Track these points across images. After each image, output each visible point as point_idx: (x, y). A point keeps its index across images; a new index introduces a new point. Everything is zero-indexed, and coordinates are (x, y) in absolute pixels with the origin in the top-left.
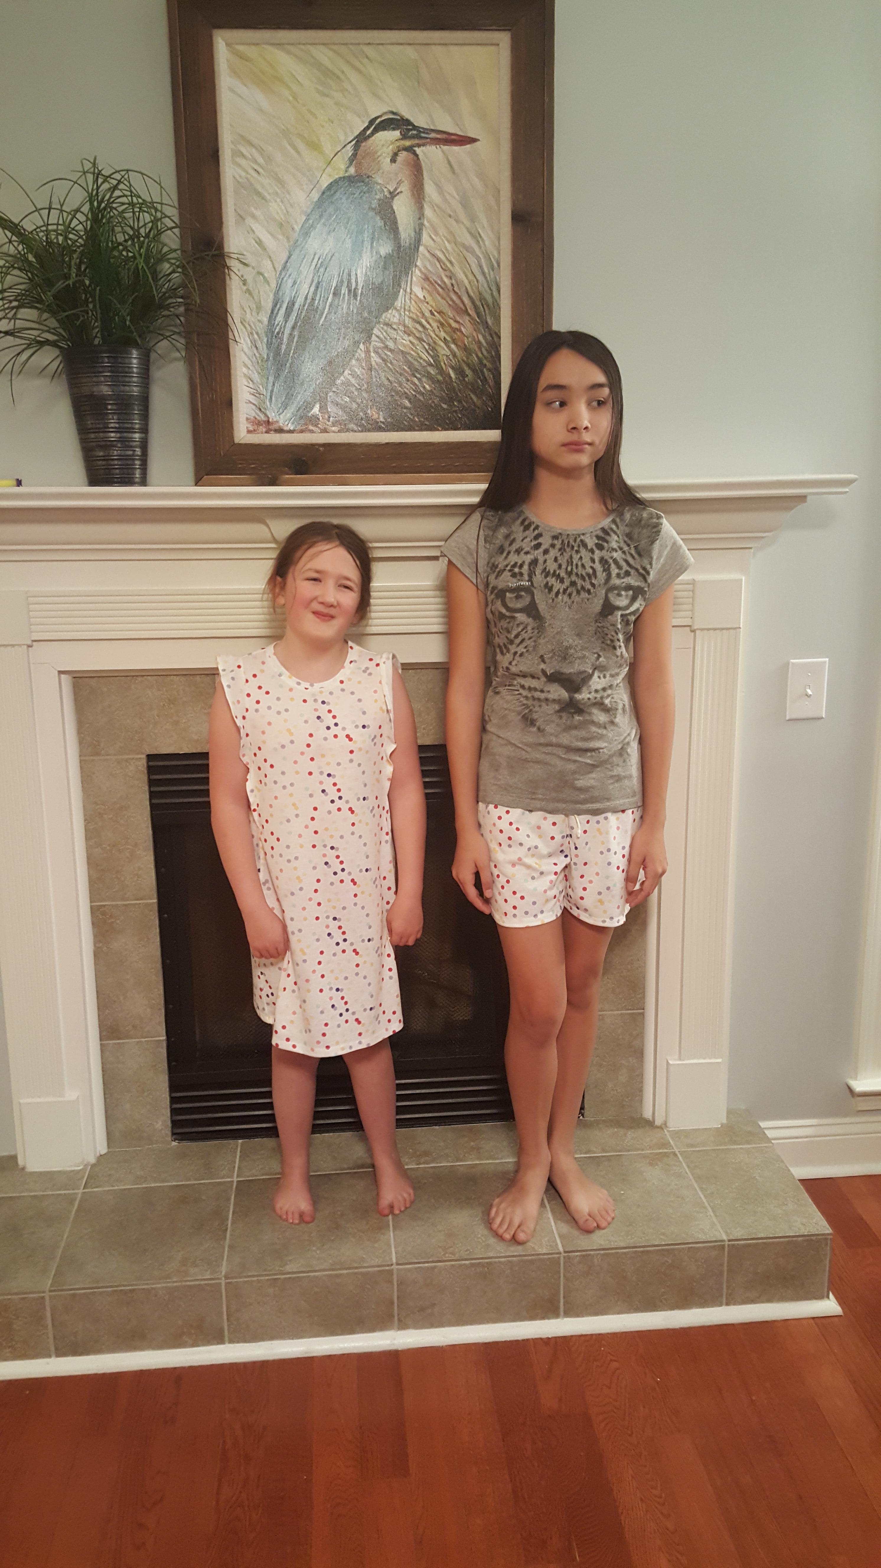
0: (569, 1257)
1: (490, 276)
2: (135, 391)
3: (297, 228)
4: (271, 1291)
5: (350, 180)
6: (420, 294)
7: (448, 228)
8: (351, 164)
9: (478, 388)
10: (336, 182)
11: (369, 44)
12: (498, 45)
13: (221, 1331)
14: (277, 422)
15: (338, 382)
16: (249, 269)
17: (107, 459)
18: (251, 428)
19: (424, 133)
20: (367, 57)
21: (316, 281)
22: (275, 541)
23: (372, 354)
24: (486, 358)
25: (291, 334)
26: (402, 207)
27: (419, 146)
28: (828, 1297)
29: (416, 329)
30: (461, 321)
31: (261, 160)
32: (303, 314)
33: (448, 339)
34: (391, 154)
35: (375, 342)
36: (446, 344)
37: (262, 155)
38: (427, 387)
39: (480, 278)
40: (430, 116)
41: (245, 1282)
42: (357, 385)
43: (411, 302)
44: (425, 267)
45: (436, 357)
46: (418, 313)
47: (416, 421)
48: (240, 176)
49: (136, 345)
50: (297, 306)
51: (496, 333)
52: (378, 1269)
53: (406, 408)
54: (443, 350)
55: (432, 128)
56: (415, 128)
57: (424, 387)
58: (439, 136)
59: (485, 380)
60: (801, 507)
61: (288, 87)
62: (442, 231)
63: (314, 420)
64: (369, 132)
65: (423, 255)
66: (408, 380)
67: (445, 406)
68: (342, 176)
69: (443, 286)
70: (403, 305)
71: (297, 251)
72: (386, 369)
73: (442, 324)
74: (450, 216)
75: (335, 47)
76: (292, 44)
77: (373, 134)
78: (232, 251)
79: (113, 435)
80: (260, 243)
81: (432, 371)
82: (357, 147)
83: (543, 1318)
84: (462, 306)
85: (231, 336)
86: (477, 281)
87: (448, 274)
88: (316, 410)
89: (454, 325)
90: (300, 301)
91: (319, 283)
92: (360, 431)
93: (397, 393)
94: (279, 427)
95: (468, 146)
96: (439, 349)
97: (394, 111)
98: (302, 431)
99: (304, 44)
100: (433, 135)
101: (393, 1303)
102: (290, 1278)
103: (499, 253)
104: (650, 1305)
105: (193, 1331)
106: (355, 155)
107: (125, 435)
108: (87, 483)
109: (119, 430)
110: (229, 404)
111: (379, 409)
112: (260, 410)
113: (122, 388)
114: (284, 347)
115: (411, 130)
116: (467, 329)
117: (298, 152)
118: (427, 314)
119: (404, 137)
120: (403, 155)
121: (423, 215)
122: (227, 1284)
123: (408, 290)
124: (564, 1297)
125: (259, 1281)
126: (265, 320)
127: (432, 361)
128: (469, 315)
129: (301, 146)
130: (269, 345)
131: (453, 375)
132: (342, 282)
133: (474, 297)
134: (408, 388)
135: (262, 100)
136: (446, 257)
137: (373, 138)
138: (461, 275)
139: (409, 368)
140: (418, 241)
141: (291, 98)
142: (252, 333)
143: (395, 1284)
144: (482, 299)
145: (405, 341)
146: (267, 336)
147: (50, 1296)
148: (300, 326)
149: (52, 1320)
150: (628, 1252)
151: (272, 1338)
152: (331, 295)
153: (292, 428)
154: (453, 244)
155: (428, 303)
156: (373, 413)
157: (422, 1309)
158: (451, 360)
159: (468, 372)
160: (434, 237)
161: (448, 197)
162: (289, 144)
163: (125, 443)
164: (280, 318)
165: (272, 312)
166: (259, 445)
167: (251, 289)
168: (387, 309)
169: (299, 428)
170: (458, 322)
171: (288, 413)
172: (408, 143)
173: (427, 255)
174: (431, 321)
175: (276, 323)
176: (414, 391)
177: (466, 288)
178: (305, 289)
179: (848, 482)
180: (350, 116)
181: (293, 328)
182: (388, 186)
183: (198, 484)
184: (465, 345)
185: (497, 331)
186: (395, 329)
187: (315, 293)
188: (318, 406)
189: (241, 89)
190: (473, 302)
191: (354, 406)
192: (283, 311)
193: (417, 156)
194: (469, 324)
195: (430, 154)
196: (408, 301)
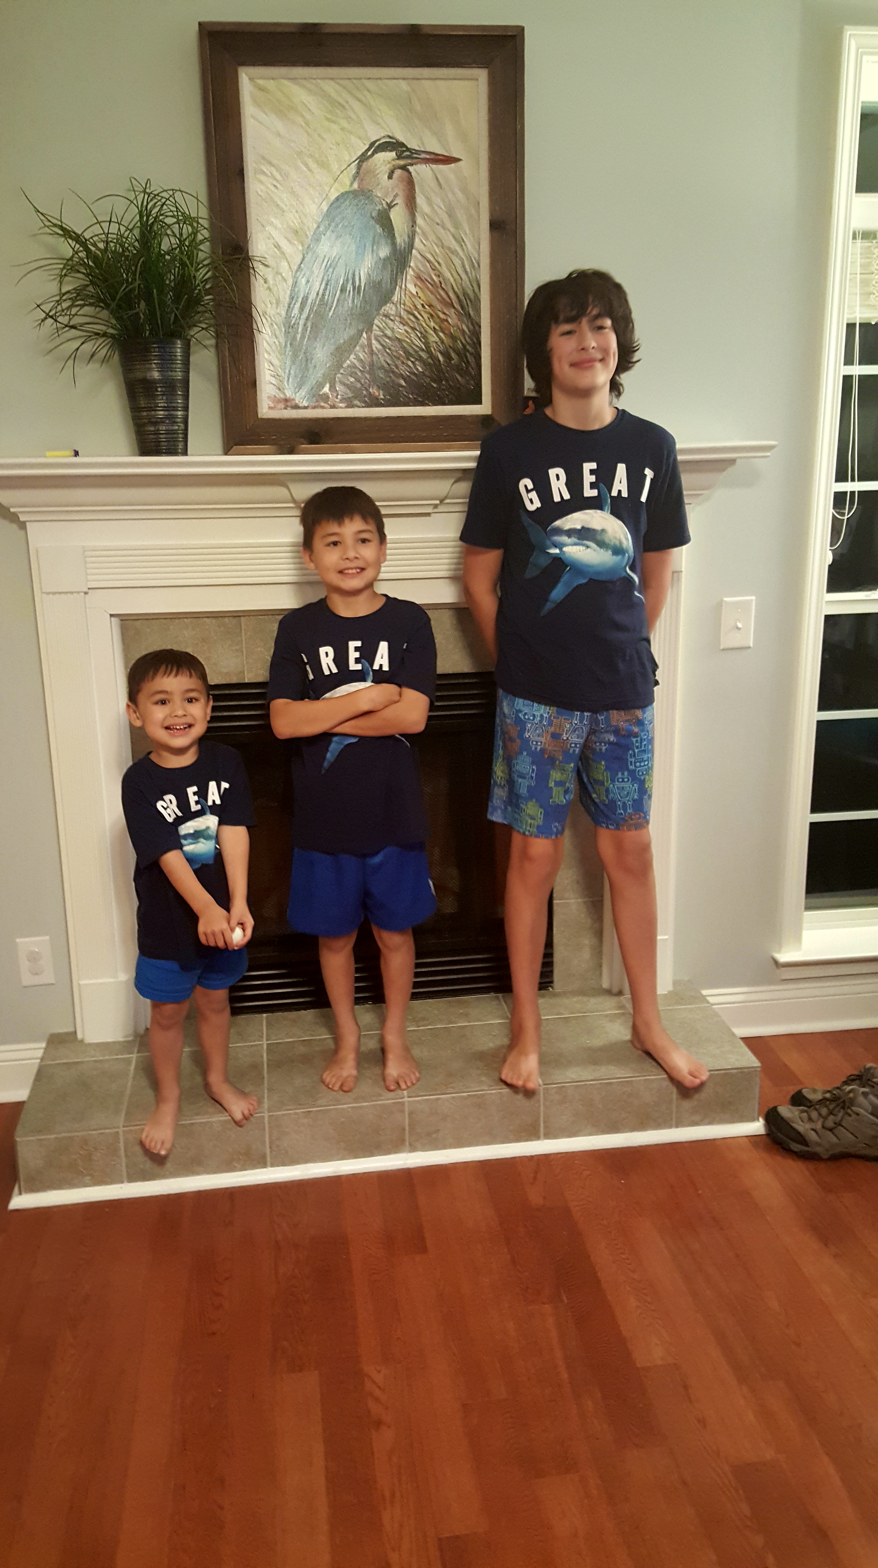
0: (547, 1089)
1: (471, 274)
2: (179, 375)
3: (310, 234)
4: (305, 1121)
5: (355, 194)
6: (414, 290)
7: (435, 234)
8: (354, 180)
9: (462, 369)
10: (342, 194)
11: (369, 78)
12: (477, 80)
13: (264, 1157)
14: (294, 400)
15: (345, 365)
16: (270, 269)
17: (157, 433)
18: (272, 405)
19: (415, 154)
20: (369, 91)
21: (326, 278)
22: (294, 501)
23: (374, 342)
24: (469, 344)
25: (305, 325)
26: (398, 216)
27: (412, 165)
28: (758, 1120)
29: (410, 320)
30: (447, 313)
31: (278, 177)
32: (315, 308)
33: (437, 328)
34: (388, 171)
35: (376, 331)
36: (435, 333)
37: (280, 174)
38: (420, 369)
39: (464, 276)
40: (421, 139)
41: (284, 1115)
42: (361, 368)
43: (405, 296)
44: (417, 267)
45: (427, 344)
46: (412, 307)
47: (410, 398)
48: (262, 191)
49: (180, 337)
50: (310, 301)
51: (477, 324)
52: (393, 1101)
53: (403, 386)
54: (433, 338)
55: (423, 149)
56: (408, 149)
57: (417, 369)
58: (428, 157)
59: (468, 363)
60: (731, 470)
61: (303, 116)
62: (432, 237)
63: (325, 398)
64: (369, 153)
65: (416, 257)
66: (403, 363)
67: (435, 385)
68: (347, 190)
69: (432, 283)
70: (399, 300)
71: (310, 254)
72: (385, 354)
73: (432, 315)
74: (438, 224)
75: (342, 82)
76: (305, 79)
77: (373, 154)
78: (255, 255)
79: (161, 413)
80: (278, 246)
81: (424, 355)
82: (359, 167)
83: (527, 1140)
84: (448, 300)
85: (255, 327)
86: (461, 279)
87: (438, 273)
88: (326, 389)
89: (442, 316)
90: (312, 296)
91: (328, 281)
92: (363, 407)
93: (393, 372)
94: (296, 403)
95: (453, 165)
96: (429, 336)
97: (390, 135)
98: (314, 407)
99: (315, 79)
100: (423, 156)
101: (404, 1129)
102: (321, 1110)
103: (479, 255)
104: (614, 1128)
105: (241, 1157)
106: (358, 173)
107: (172, 412)
108: (137, 452)
109: (165, 409)
110: (254, 384)
111: (379, 387)
112: (280, 390)
113: (170, 373)
114: (299, 336)
115: (404, 151)
116: (453, 319)
117: (310, 170)
118: (419, 307)
119: (399, 157)
120: (398, 172)
121: (415, 222)
122: (270, 1116)
123: (403, 286)
124: (544, 1123)
125: (296, 1114)
126: (283, 313)
127: (424, 347)
128: (454, 307)
129: (313, 165)
130: (287, 333)
131: (441, 358)
132: (347, 280)
133: (459, 293)
134: (403, 370)
135: (279, 125)
136: (435, 259)
137: (373, 158)
138: (448, 275)
139: (404, 353)
140: (411, 246)
141: (303, 124)
142: (272, 324)
143: (407, 1113)
144: (465, 294)
145: (401, 330)
146: (284, 325)
147: (124, 1131)
148: (313, 318)
149: (125, 1151)
150: (595, 1084)
151: (306, 1161)
152: (338, 292)
153: (306, 405)
154: (441, 248)
155: (420, 298)
156: (374, 391)
157: (429, 1134)
158: (439, 346)
159: (453, 355)
160: (424, 242)
161: (436, 207)
162: (302, 163)
163: (172, 419)
164: (296, 311)
165: (289, 307)
166: (280, 420)
167: (272, 287)
168: (385, 303)
169: (314, 405)
170: (444, 313)
171: (303, 392)
172: (402, 162)
173: (419, 256)
174: (423, 313)
175: (293, 315)
176: (408, 372)
177: (452, 286)
178: (317, 286)
179: (770, 448)
180: (353, 139)
181: (307, 319)
182: (385, 199)
183: (229, 453)
184: (451, 333)
185: (478, 321)
186: (392, 320)
187: (325, 289)
188: (328, 385)
189: (262, 116)
190: (458, 297)
191: (359, 385)
192: (298, 305)
193: (410, 173)
194: (454, 316)
195: (421, 171)
196: (403, 295)
